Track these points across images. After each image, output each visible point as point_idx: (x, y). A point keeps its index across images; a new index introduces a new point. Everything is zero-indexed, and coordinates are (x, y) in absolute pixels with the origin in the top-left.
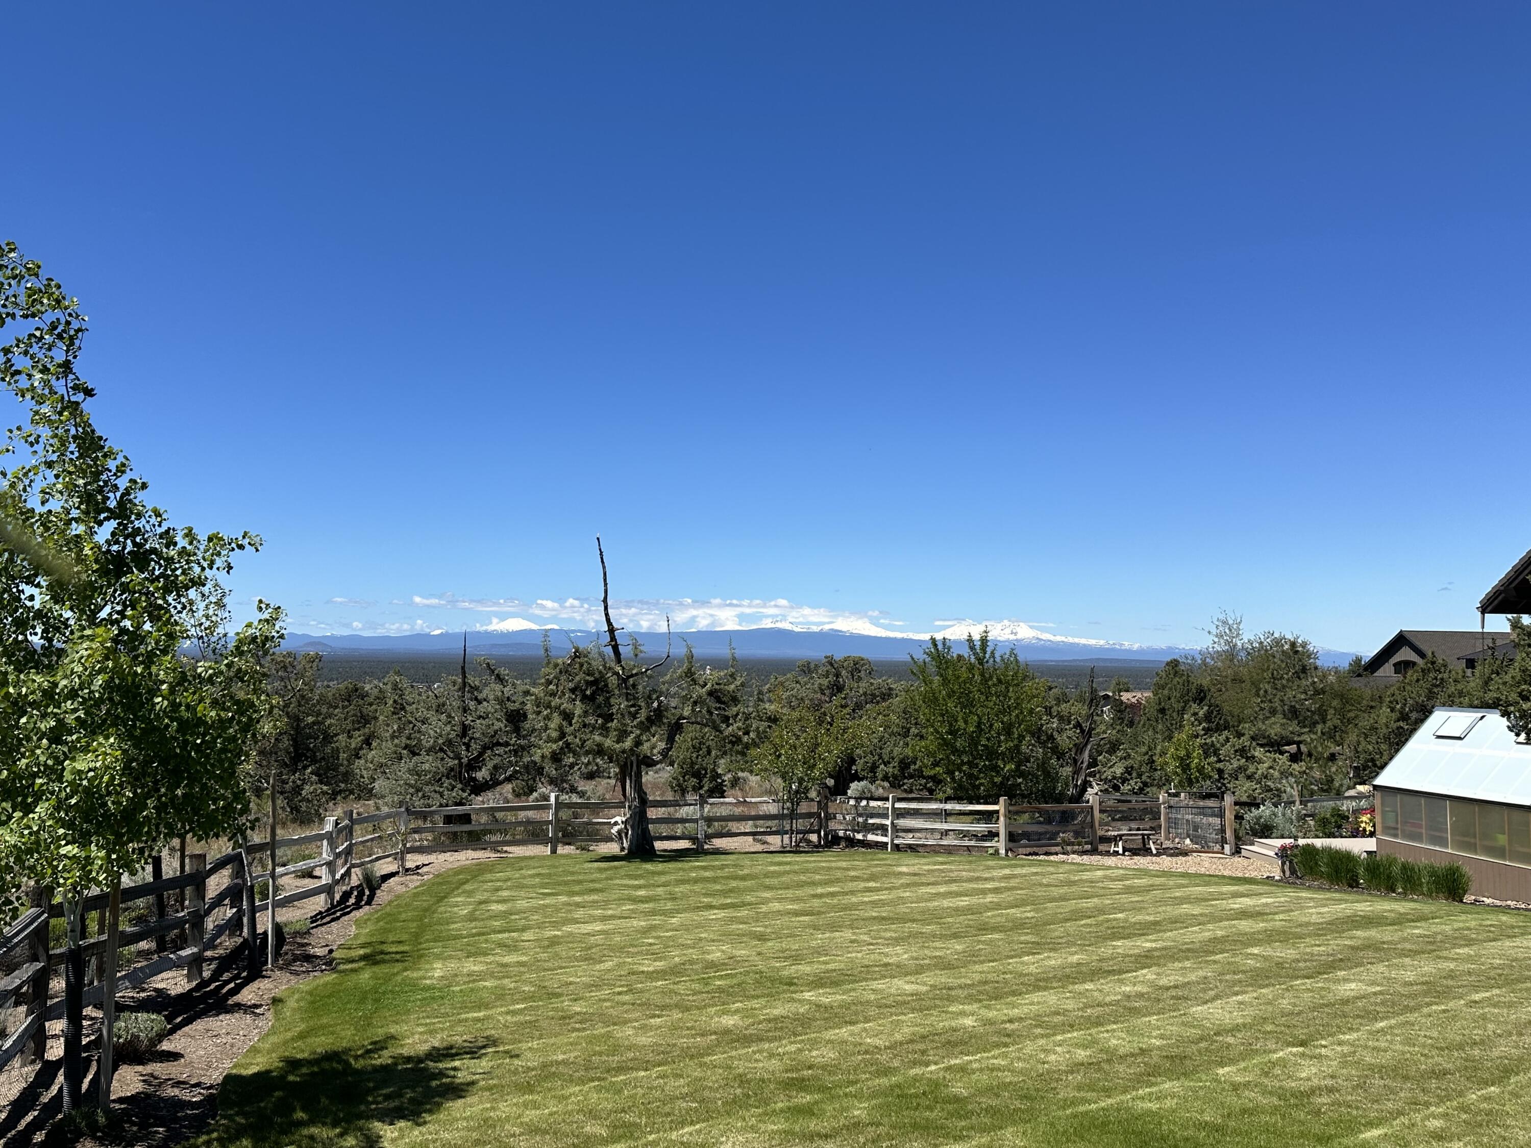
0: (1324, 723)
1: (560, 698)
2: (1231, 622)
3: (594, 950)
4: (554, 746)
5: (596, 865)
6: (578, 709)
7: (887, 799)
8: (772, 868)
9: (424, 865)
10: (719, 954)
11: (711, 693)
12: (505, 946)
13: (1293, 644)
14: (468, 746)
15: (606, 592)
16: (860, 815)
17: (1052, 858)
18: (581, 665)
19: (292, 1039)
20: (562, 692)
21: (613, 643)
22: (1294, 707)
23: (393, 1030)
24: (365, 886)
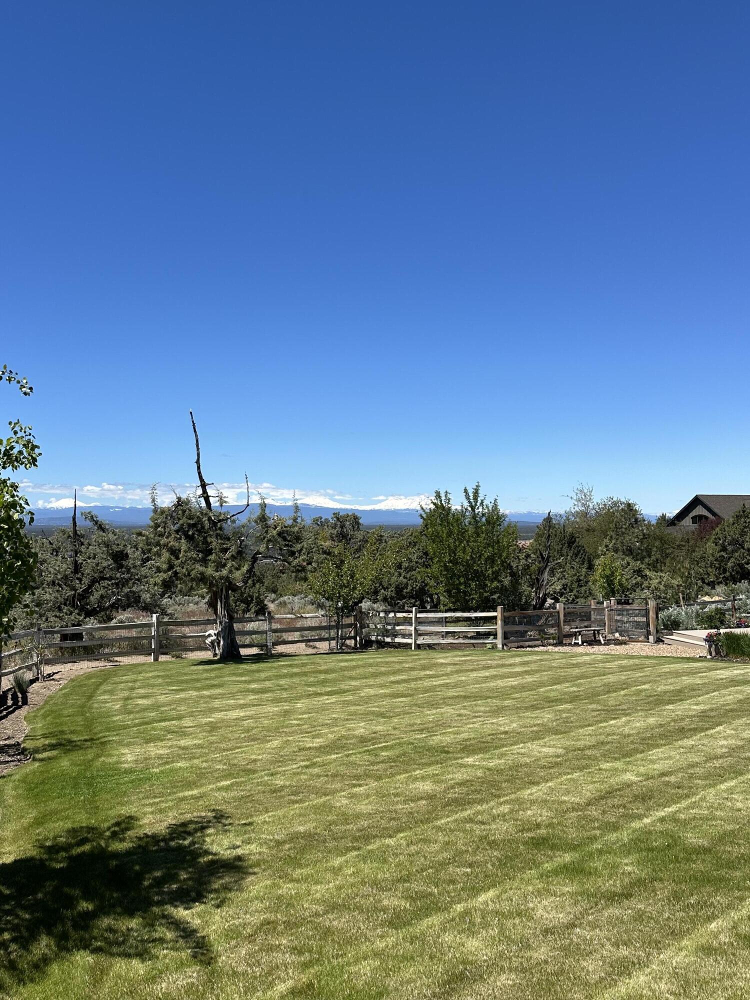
0: (650, 557)
1: (167, 538)
2: (586, 491)
3: (254, 732)
4: (165, 576)
5: (201, 667)
6: (184, 545)
7: (411, 612)
8: (343, 664)
9: (54, 674)
10: (362, 730)
11: (279, 534)
12: (175, 732)
13: (629, 505)
14: (80, 580)
15: (198, 455)
16: (389, 624)
17: (536, 649)
18: (184, 512)
19: (31, 826)
20: (169, 533)
21: (205, 495)
22: (630, 547)
23: (124, 811)
24: (17, 690)
